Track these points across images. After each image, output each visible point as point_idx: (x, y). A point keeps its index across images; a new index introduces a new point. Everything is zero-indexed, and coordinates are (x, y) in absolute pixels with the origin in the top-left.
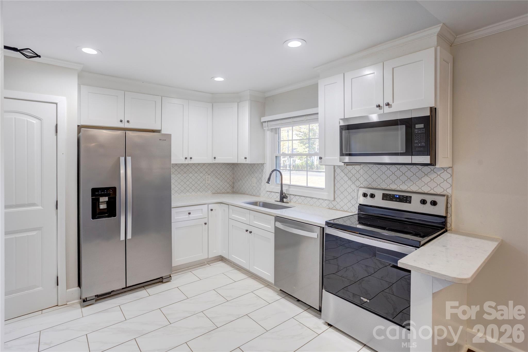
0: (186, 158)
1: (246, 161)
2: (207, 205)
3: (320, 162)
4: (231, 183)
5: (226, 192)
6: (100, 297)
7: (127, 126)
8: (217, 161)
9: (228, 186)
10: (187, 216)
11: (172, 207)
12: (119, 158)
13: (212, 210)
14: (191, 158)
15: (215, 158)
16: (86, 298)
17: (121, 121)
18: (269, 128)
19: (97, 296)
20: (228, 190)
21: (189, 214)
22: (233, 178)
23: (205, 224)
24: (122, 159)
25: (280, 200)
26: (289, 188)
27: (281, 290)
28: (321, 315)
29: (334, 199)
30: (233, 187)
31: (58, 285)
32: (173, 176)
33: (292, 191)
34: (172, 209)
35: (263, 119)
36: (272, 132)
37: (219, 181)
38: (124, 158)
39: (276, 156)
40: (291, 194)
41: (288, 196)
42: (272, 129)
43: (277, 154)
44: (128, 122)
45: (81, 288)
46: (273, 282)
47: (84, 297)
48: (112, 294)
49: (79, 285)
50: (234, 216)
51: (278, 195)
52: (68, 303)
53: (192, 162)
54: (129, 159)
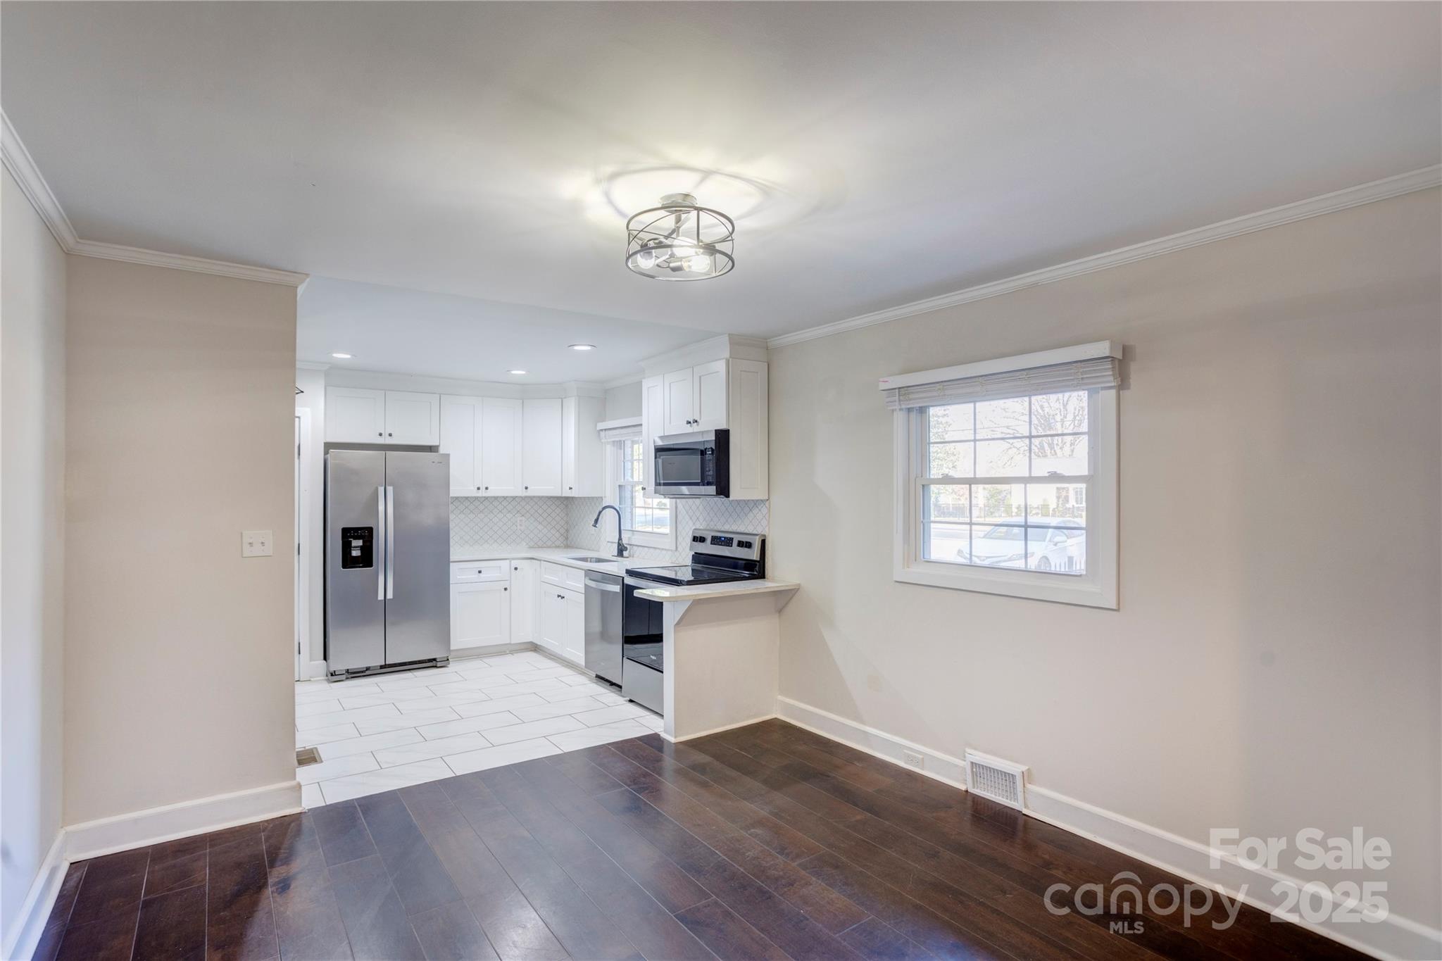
0: (479, 489)
1: (572, 492)
2: (508, 561)
3: (644, 494)
4: (562, 531)
5: (554, 545)
6: (354, 674)
7: (389, 441)
8: (529, 493)
9: (557, 535)
10: (475, 576)
11: (451, 560)
12: (377, 489)
13: (516, 569)
14: (487, 488)
15: (526, 488)
16: (335, 672)
17: (381, 435)
18: (609, 440)
19: (347, 671)
20: (558, 543)
21: (480, 572)
22: (567, 523)
23: (506, 589)
24: (381, 490)
25: (618, 553)
26: (633, 534)
27: (598, 676)
28: (621, 691)
29: (677, 548)
30: (567, 539)
31: (299, 653)
32: (452, 517)
33: (636, 540)
34: (451, 564)
35: (601, 426)
36: (614, 446)
37: (540, 527)
38: (383, 488)
39: (621, 484)
40: (634, 545)
41: (628, 547)
42: (614, 442)
43: (622, 482)
44: (390, 435)
45: (328, 661)
46: (582, 663)
47: (332, 670)
48: (368, 673)
49: (325, 658)
50: (548, 577)
51: (616, 546)
52: (312, 679)
53: (488, 494)
54: (390, 489)
